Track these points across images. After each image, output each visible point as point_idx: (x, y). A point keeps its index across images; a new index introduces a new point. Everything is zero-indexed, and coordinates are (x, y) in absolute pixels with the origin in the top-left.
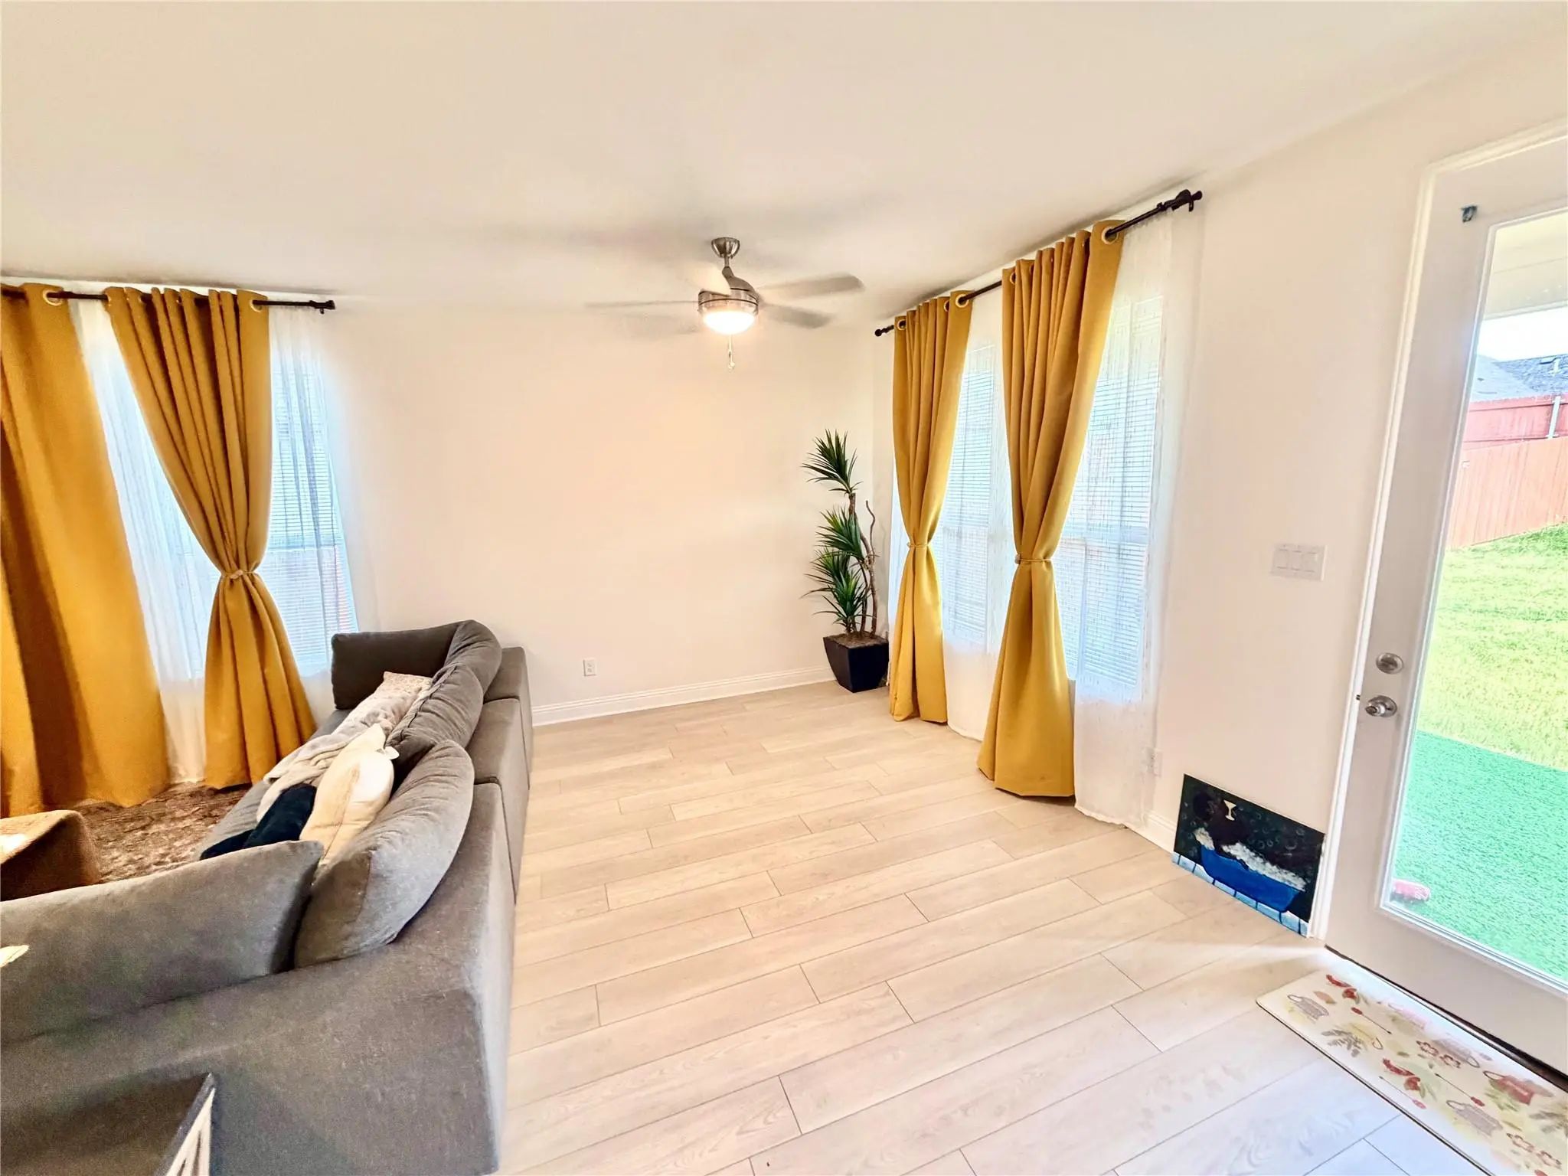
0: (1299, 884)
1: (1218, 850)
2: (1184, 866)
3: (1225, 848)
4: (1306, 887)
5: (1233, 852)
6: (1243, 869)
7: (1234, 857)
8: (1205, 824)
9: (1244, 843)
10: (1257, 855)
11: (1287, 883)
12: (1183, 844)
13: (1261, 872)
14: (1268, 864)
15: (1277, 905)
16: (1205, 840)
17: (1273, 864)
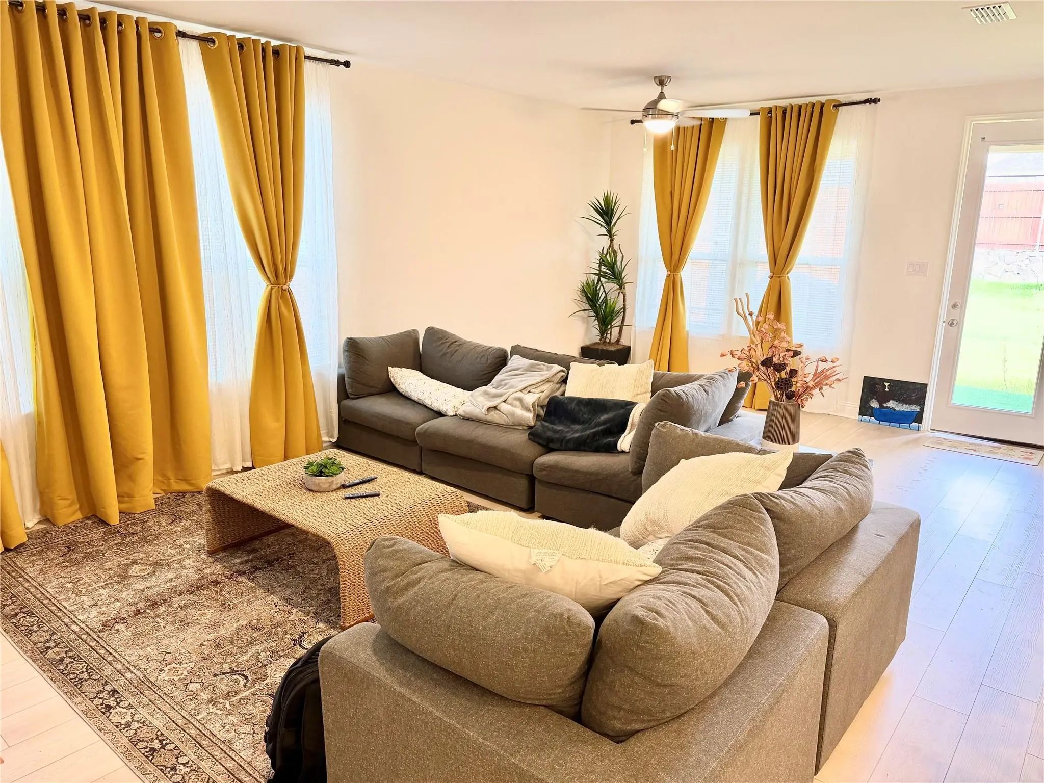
0: (917, 409)
1: (881, 406)
2: (865, 421)
3: (885, 405)
4: (920, 409)
5: (888, 405)
6: (893, 411)
7: (889, 407)
8: (875, 397)
9: (893, 399)
10: (899, 403)
11: (913, 411)
12: (863, 410)
13: (901, 410)
14: (904, 405)
15: (908, 422)
16: (874, 404)
17: (906, 404)
